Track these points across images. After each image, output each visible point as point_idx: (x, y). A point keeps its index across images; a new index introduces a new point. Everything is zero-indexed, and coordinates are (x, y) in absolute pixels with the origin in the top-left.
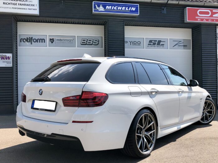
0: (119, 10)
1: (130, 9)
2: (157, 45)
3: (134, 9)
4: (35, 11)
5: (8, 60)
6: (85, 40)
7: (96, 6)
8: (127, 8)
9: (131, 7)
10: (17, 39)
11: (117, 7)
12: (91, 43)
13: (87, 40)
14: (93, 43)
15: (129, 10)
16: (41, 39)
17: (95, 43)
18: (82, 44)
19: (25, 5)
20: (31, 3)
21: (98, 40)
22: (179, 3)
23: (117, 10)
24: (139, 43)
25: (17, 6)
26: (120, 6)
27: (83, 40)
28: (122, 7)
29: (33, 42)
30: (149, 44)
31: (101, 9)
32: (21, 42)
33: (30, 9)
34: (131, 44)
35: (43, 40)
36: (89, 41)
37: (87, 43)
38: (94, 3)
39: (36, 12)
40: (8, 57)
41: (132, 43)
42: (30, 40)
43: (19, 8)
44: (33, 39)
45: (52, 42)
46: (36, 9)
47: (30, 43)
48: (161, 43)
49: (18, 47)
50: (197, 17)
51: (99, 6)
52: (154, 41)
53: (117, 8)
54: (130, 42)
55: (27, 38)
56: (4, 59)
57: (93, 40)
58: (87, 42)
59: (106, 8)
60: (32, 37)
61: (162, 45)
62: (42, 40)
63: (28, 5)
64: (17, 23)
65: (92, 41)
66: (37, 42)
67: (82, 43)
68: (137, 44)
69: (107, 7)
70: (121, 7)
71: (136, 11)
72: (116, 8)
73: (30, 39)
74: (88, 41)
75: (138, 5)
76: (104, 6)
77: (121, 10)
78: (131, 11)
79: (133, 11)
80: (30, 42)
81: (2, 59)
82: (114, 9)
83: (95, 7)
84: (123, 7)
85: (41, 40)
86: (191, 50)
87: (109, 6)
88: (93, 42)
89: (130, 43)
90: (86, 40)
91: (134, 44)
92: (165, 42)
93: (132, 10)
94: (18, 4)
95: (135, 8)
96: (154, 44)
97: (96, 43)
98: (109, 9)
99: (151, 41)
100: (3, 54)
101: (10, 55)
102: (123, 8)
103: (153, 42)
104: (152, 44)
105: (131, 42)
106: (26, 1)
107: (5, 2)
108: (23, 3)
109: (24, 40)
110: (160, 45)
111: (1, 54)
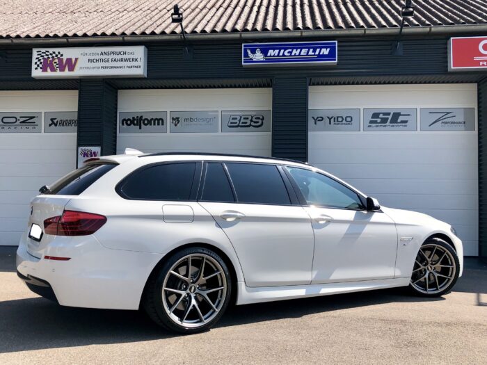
0: (295, 55)
1: (317, 53)
2: (390, 123)
3: (325, 51)
6: (236, 119)
7: (249, 52)
8: (311, 50)
9: (321, 48)
10: (116, 121)
11: (290, 50)
12: (248, 124)
13: (241, 118)
15: (314, 55)
16: (156, 119)
17: (255, 122)
19: (122, 60)
20: (132, 57)
21: (261, 117)
22: (430, 29)
23: (291, 55)
24: (349, 119)
25: (110, 64)
26: (297, 49)
27: (233, 119)
28: (301, 49)
29: (142, 125)
30: (371, 122)
31: (259, 56)
32: (123, 124)
33: (129, 67)
34: (330, 123)
35: (160, 121)
36: (245, 118)
37: (240, 124)
38: (245, 46)
40: (94, 153)
41: (332, 120)
42: (138, 122)
43: (112, 67)
44: (143, 118)
45: (176, 125)
46: (140, 67)
47: (138, 127)
48: (401, 119)
49: (118, 135)
50: (476, 58)
51: (253, 52)
52: (384, 114)
53: (291, 52)
54: (328, 117)
55: (133, 118)
56: (88, 156)
57: (252, 117)
58: (240, 121)
59: (269, 54)
60: (141, 117)
61: (402, 122)
62: (158, 120)
63: (126, 60)
64: (116, 93)
65: (250, 118)
66: (151, 125)
67: (230, 125)
68: (344, 122)
69: (271, 52)
70: (299, 50)
71: (331, 55)
72: (289, 52)
73: (137, 120)
74: (242, 120)
75: (335, 43)
76: (265, 52)
77: (299, 55)
78: (319, 55)
79: (324, 56)
80: (137, 125)
81: (84, 156)
82: (284, 55)
83: (246, 55)
84: (303, 50)
85: (156, 122)
86: (476, 132)
87: (274, 49)
88: (251, 121)
89: (328, 120)
90: (239, 118)
91: (338, 121)
92: (409, 115)
93: (321, 53)
94: (110, 60)
95: (328, 49)
96: (384, 121)
97: (258, 122)
98: (274, 56)
99: (376, 115)
101: (97, 149)
102: (304, 52)
103: (381, 116)
104: (379, 120)
105: (330, 119)
106: (125, 53)
107: (92, 58)
108: (120, 57)
109: (129, 122)
110: (397, 122)
111: (83, 148)
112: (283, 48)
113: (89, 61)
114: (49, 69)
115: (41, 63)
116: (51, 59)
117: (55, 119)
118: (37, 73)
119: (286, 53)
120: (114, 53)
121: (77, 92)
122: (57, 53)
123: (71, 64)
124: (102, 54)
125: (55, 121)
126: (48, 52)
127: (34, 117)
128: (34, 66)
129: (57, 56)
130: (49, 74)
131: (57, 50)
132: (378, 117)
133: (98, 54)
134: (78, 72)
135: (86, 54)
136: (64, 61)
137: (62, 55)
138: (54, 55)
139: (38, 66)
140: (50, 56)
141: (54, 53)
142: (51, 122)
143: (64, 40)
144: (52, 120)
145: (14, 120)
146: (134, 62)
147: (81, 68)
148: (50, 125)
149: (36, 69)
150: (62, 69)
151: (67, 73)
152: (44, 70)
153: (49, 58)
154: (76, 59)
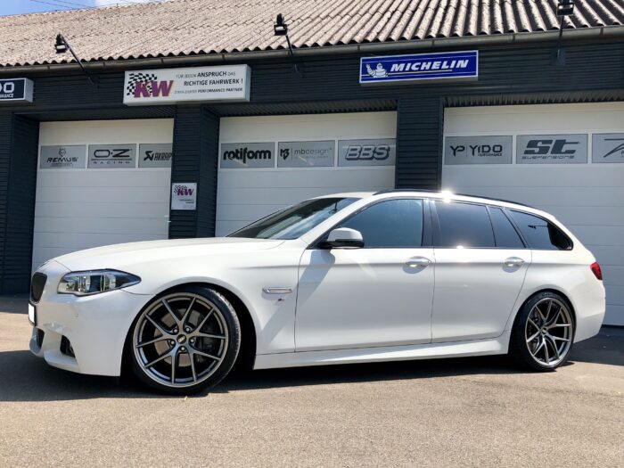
0: (425, 70)
1: (452, 66)
2: (552, 153)
3: (463, 64)
6: (356, 150)
7: (368, 67)
8: (445, 63)
9: (457, 60)
10: (217, 154)
11: (419, 64)
12: (370, 156)
13: (362, 148)
15: (449, 69)
16: (262, 151)
17: (379, 154)
18: (348, 159)
19: (221, 82)
20: (232, 77)
21: (387, 148)
22: (602, 30)
23: (419, 70)
24: (497, 149)
25: (208, 87)
26: (427, 61)
27: (352, 150)
28: (433, 61)
29: (247, 158)
30: (526, 152)
31: (380, 72)
32: (225, 158)
33: (229, 90)
35: (266, 154)
37: (361, 157)
38: (363, 60)
40: (190, 190)
41: (476, 150)
42: (243, 154)
43: (210, 91)
44: (248, 150)
45: (285, 158)
46: (241, 89)
47: (242, 160)
48: (566, 148)
49: (219, 170)
51: (374, 67)
52: (544, 142)
53: (420, 66)
54: (471, 147)
55: (237, 150)
56: (182, 194)
57: (375, 148)
58: (360, 152)
59: (392, 70)
60: (246, 149)
61: (568, 152)
62: (265, 152)
63: (226, 82)
64: (218, 121)
65: (373, 149)
66: (256, 158)
67: (348, 157)
68: (491, 152)
69: (395, 67)
70: (429, 63)
71: (471, 68)
72: (417, 66)
73: (241, 152)
74: (363, 152)
75: (475, 53)
77: (430, 69)
78: (455, 69)
79: (461, 69)
80: (241, 158)
81: (178, 194)
82: (410, 70)
83: (365, 71)
84: (435, 63)
85: (263, 154)
87: (399, 63)
88: (374, 152)
89: (471, 150)
90: (359, 149)
91: (483, 151)
92: (577, 143)
93: (458, 66)
94: (208, 82)
95: (467, 61)
96: (544, 150)
97: (382, 154)
98: (399, 71)
99: (532, 144)
101: (192, 186)
102: (436, 65)
103: (540, 144)
104: (537, 150)
105: (473, 149)
106: (225, 73)
107: (188, 80)
108: (219, 78)
110: (561, 153)
111: (178, 184)
112: (409, 62)
113: (186, 83)
114: (141, 94)
115: (133, 88)
116: (144, 83)
117: (150, 152)
118: (129, 99)
119: (414, 68)
120: (213, 74)
121: (173, 119)
122: (151, 76)
123: (166, 88)
124: (199, 75)
125: (151, 154)
126: (142, 74)
127: (128, 150)
128: (126, 91)
129: (150, 79)
130: (142, 100)
131: (150, 72)
132: (536, 147)
133: (195, 76)
134: (174, 97)
135: (182, 76)
136: (158, 84)
137: (156, 78)
138: (147, 78)
139: (130, 91)
140: (143, 79)
141: (148, 75)
142: (146, 156)
143: (159, 61)
144: (147, 153)
145: (106, 154)
146: (234, 85)
147: (176, 92)
148: (145, 159)
149: (128, 94)
150: (156, 94)
151: (161, 99)
152: (137, 95)
153: (142, 81)
154: (171, 82)
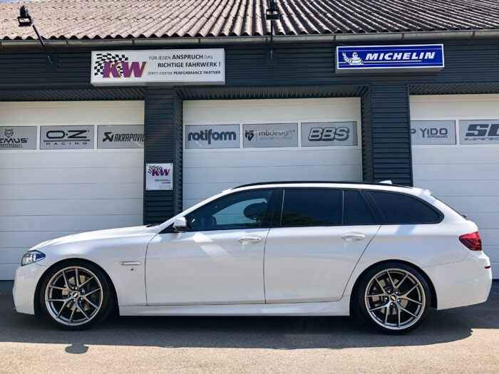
0: (397, 59)
1: (421, 57)
2: (489, 135)
3: (430, 56)
4: (218, 75)
5: (164, 177)
6: (318, 131)
7: (344, 55)
8: (415, 54)
9: (425, 52)
10: (182, 135)
11: (391, 54)
12: (332, 137)
13: (323, 130)
14: (337, 137)
15: (418, 59)
16: (228, 133)
17: (339, 135)
19: (198, 64)
20: (209, 60)
21: (346, 130)
23: (392, 60)
24: (443, 132)
25: (185, 69)
27: (314, 132)
28: (403, 52)
29: (212, 139)
30: (468, 135)
31: (356, 60)
33: (207, 72)
34: (424, 136)
35: (232, 135)
36: (327, 131)
37: (323, 137)
38: (339, 49)
39: (220, 78)
40: (166, 170)
41: (426, 132)
42: (207, 136)
43: (186, 73)
44: (213, 132)
45: (250, 139)
46: (219, 72)
47: (207, 141)
49: (184, 150)
51: (350, 56)
52: (481, 126)
53: (392, 56)
54: (421, 130)
56: (157, 175)
57: (336, 130)
58: (322, 134)
59: (367, 59)
60: (211, 130)
62: (230, 134)
63: (203, 65)
64: (182, 103)
65: (334, 131)
66: (221, 139)
67: (311, 138)
68: (439, 134)
69: (369, 56)
70: (401, 54)
72: (389, 56)
73: (206, 134)
74: (325, 133)
75: (441, 47)
76: (362, 55)
78: (424, 60)
79: (428, 60)
80: (206, 139)
81: (153, 175)
82: (384, 59)
83: (341, 59)
84: (406, 54)
85: (228, 136)
87: (373, 53)
88: (335, 133)
89: (421, 133)
90: (321, 131)
91: (432, 134)
93: (426, 58)
94: (184, 65)
95: (434, 53)
96: (482, 133)
97: (343, 135)
98: (373, 60)
99: (472, 127)
100: (156, 165)
101: (168, 166)
102: (406, 56)
103: (478, 128)
104: (476, 133)
105: (423, 132)
106: (201, 57)
107: (162, 62)
108: (195, 61)
109: (196, 137)
110: (496, 135)
111: (152, 165)
112: (382, 52)
113: (159, 65)
114: (111, 74)
115: (102, 68)
116: (114, 63)
117: (110, 133)
118: (97, 79)
119: (386, 57)
120: (189, 57)
121: (142, 103)
122: (121, 57)
123: (138, 69)
124: (174, 57)
125: (110, 136)
126: (110, 55)
127: (85, 131)
128: (93, 71)
129: (120, 59)
130: (112, 80)
131: (120, 53)
132: (475, 130)
133: (169, 58)
134: (145, 78)
135: (156, 58)
136: (130, 65)
137: (127, 59)
138: (117, 59)
139: (98, 71)
140: (113, 60)
141: (117, 56)
142: (105, 137)
143: (130, 42)
144: (106, 134)
145: (61, 134)
146: (211, 65)
147: (150, 73)
148: (104, 140)
149: (96, 74)
150: (127, 75)
151: (133, 79)
152: (106, 75)
153: (111, 62)
154: (144, 63)
